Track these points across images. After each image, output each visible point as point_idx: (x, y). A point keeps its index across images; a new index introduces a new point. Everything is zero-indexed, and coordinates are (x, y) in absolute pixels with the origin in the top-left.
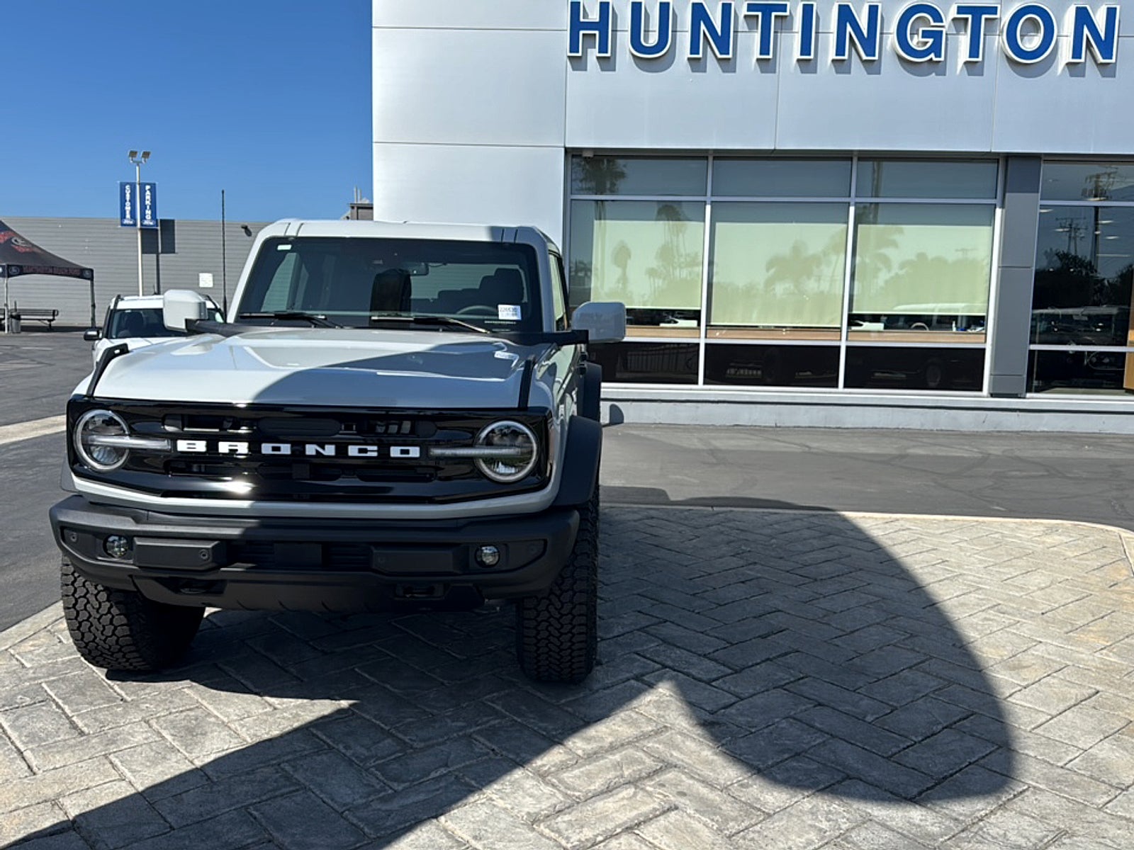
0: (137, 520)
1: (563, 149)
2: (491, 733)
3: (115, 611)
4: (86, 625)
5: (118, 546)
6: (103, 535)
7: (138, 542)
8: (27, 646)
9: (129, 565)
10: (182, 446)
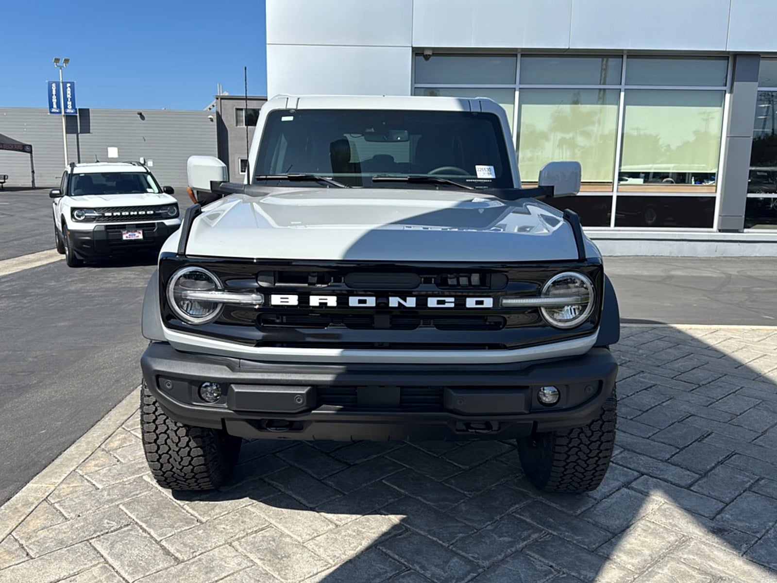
0: (232, 368)
1: (411, 48)
2: (540, 547)
3: (193, 444)
4: (165, 457)
5: (211, 392)
6: (197, 383)
7: (237, 389)
8: (91, 466)
9: (224, 409)
10: (276, 300)
